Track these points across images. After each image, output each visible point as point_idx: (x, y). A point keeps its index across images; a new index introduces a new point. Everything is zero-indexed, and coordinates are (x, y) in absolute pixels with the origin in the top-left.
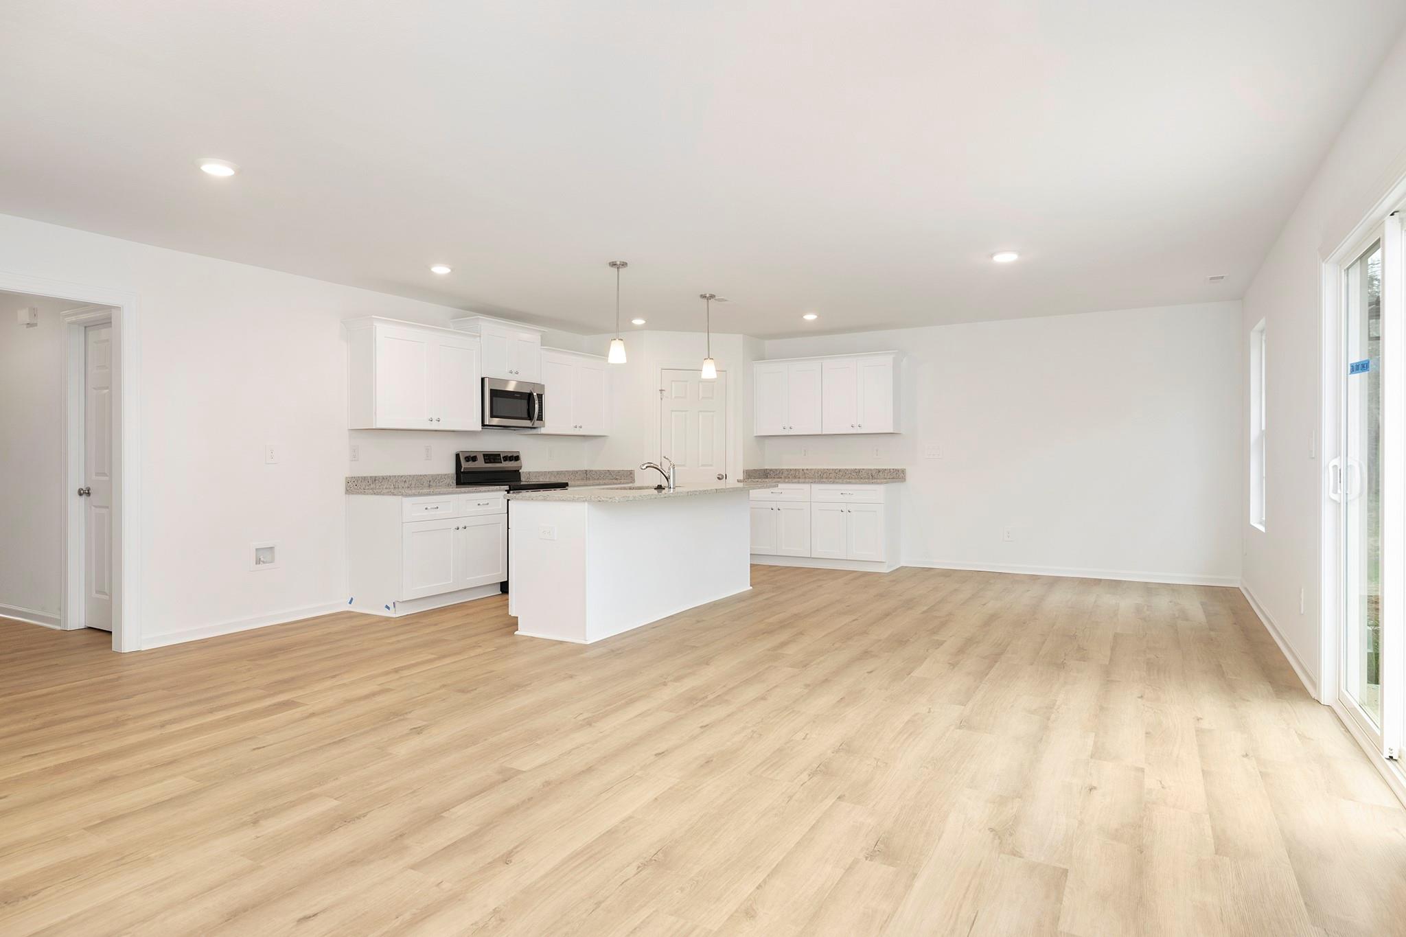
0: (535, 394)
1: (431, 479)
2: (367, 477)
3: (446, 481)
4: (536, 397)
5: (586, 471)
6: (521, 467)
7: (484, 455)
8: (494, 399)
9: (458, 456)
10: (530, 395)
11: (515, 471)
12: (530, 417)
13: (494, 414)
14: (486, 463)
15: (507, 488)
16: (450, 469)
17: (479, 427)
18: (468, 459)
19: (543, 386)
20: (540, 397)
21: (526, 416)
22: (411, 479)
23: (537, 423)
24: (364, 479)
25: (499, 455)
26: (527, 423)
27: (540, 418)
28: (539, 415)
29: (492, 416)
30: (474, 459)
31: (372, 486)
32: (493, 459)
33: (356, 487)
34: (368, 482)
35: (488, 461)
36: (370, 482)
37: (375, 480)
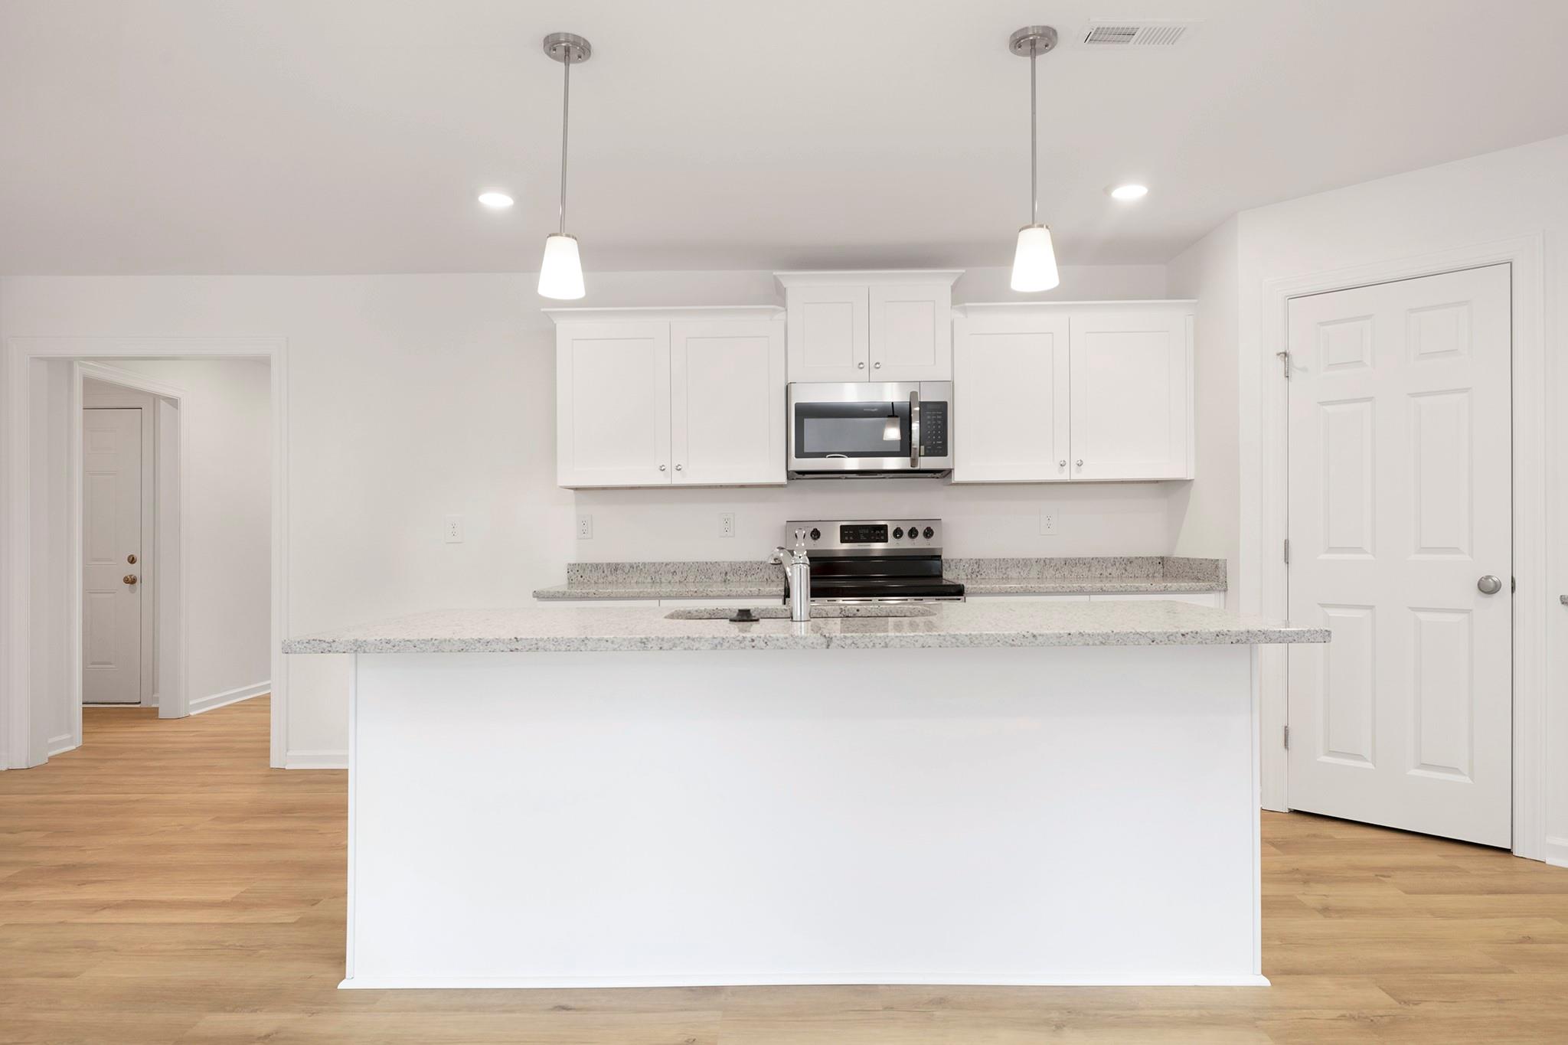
2: (602, 564)
5: (1162, 558)
7: (843, 527)
8: (807, 421)
14: (849, 541)
23: (924, 462)
24: (597, 567)
25: (882, 527)
30: (816, 534)
31: (610, 578)
32: (865, 535)
33: (582, 579)
34: (603, 572)
35: (851, 538)
36: (606, 572)
37: (616, 570)
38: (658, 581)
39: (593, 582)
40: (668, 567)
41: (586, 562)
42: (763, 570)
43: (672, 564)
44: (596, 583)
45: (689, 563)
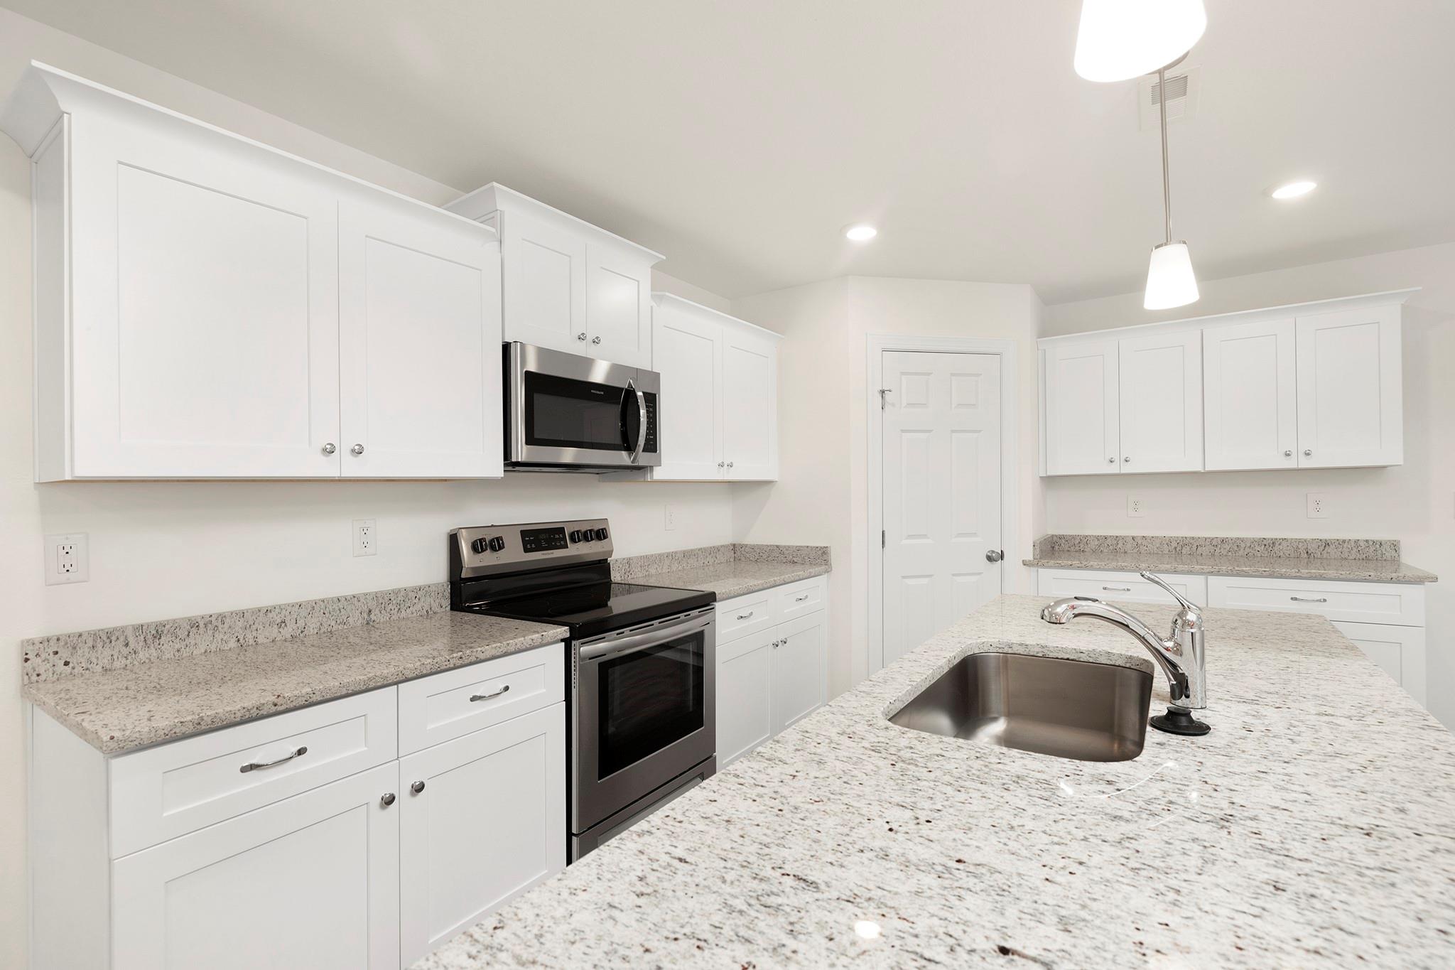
0: (640, 394)
1: (372, 605)
2: (123, 630)
3: (418, 607)
4: (642, 402)
6: (612, 551)
7: (524, 533)
8: (536, 396)
9: (453, 540)
10: (630, 393)
11: (600, 561)
12: (628, 444)
13: (537, 436)
14: (526, 550)
15: (564, 631)
16: (436, 572)
17: (496, 468)
18: (478, 547)
19: (655, 377)
20: (651, 399)
21: (618, 441)
22: (303, 613)
23: (643, 458)
24: (108, 637)
25: (561, 530)
26: (623, 458)
27: (652, 446)
28: (647, 440)
29: (530, 440)
30: (496, 545)
31: (142, 655)
32: (546, 540)
33: (68, 669)
34: (127, 645)
35: (533, 546)
36: (132, 645)
37: (158, 635)
38: (251, 642)
39: (99, 669)
40: (270, 615)
41: (80, 630)
42: (422, 600)
43: (277, 610)
44: (105, 670)
45: (308, 602)
